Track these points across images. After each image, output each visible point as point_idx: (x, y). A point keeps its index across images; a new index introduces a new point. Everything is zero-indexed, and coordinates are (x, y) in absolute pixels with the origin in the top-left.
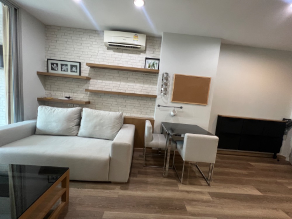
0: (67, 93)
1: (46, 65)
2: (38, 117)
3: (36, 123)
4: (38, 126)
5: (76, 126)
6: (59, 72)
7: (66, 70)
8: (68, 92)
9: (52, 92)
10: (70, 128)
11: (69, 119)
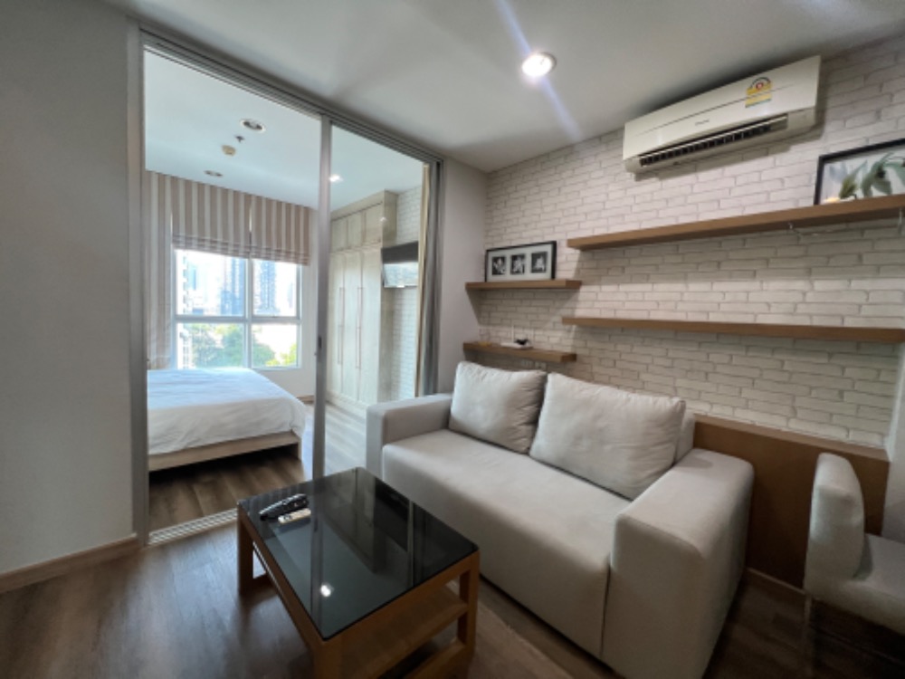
0: (520, 331)
1: (483, 266)
2: (456, 389)
3: (450, 402)
4: (454, 410)
5: (527, 424)
6: (507, 277)
7: (521, 270)
8: (524, 328)
9: (491, 328)
10: (514, 428)
11: (512, 403)
